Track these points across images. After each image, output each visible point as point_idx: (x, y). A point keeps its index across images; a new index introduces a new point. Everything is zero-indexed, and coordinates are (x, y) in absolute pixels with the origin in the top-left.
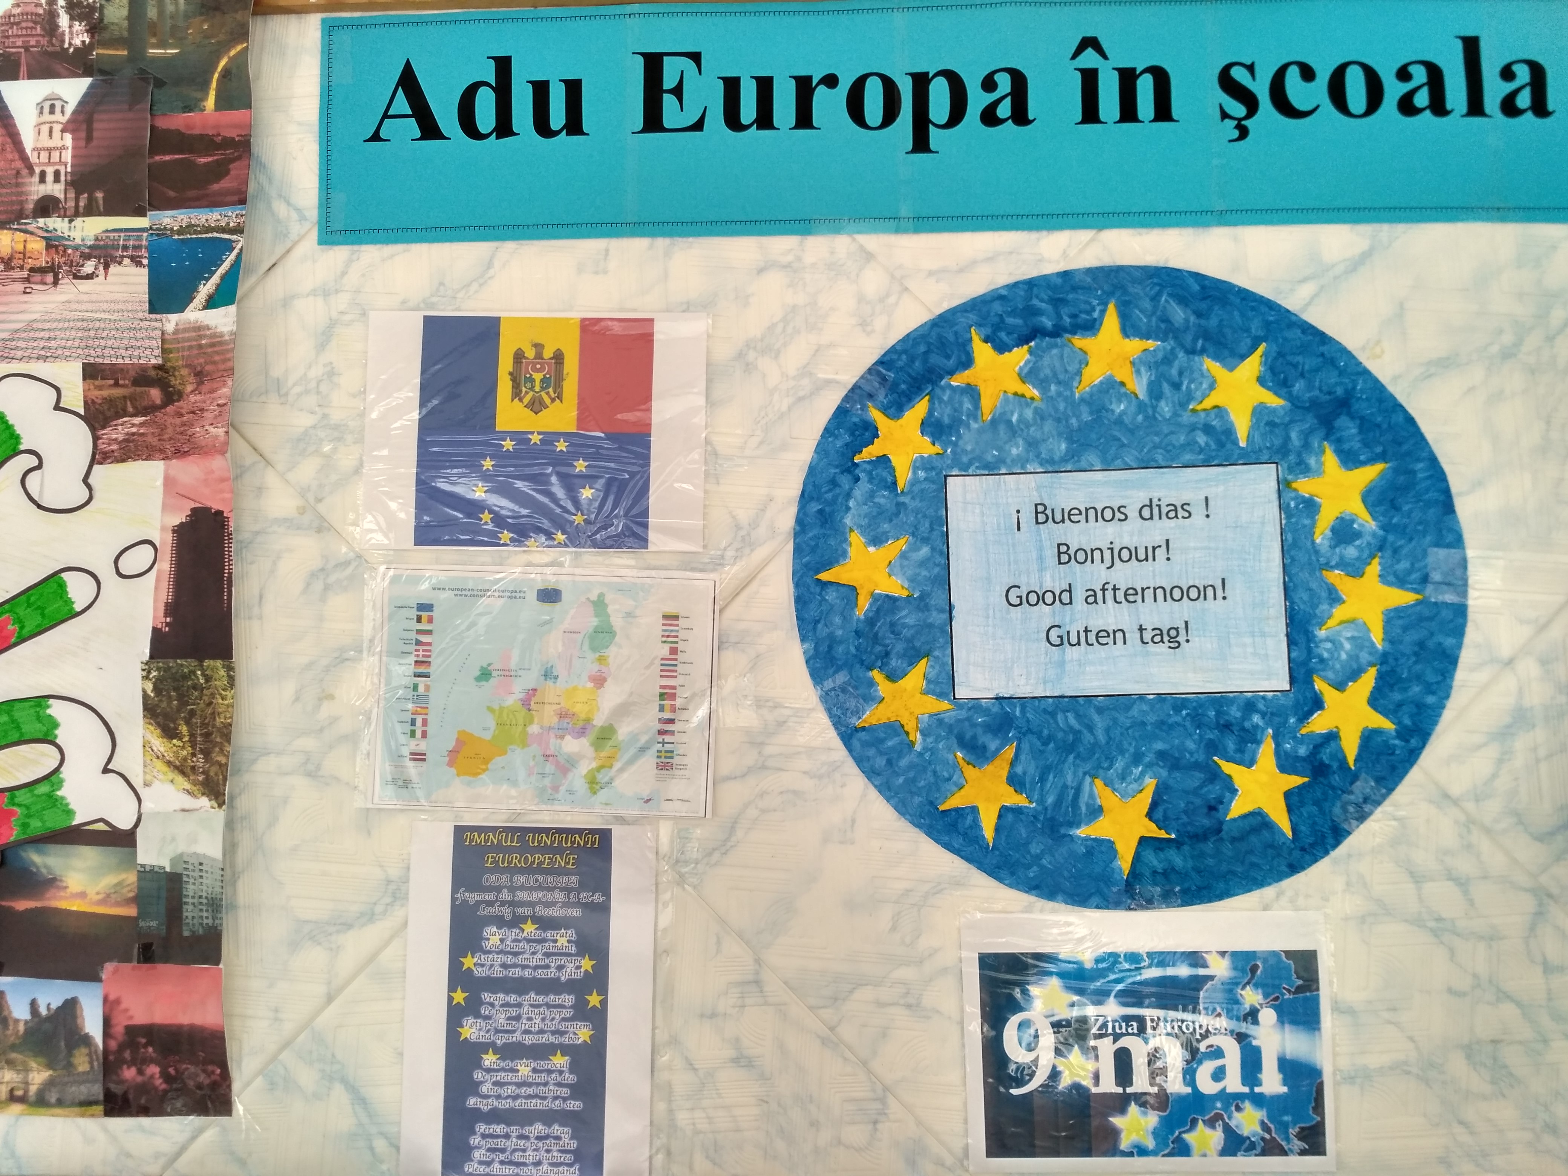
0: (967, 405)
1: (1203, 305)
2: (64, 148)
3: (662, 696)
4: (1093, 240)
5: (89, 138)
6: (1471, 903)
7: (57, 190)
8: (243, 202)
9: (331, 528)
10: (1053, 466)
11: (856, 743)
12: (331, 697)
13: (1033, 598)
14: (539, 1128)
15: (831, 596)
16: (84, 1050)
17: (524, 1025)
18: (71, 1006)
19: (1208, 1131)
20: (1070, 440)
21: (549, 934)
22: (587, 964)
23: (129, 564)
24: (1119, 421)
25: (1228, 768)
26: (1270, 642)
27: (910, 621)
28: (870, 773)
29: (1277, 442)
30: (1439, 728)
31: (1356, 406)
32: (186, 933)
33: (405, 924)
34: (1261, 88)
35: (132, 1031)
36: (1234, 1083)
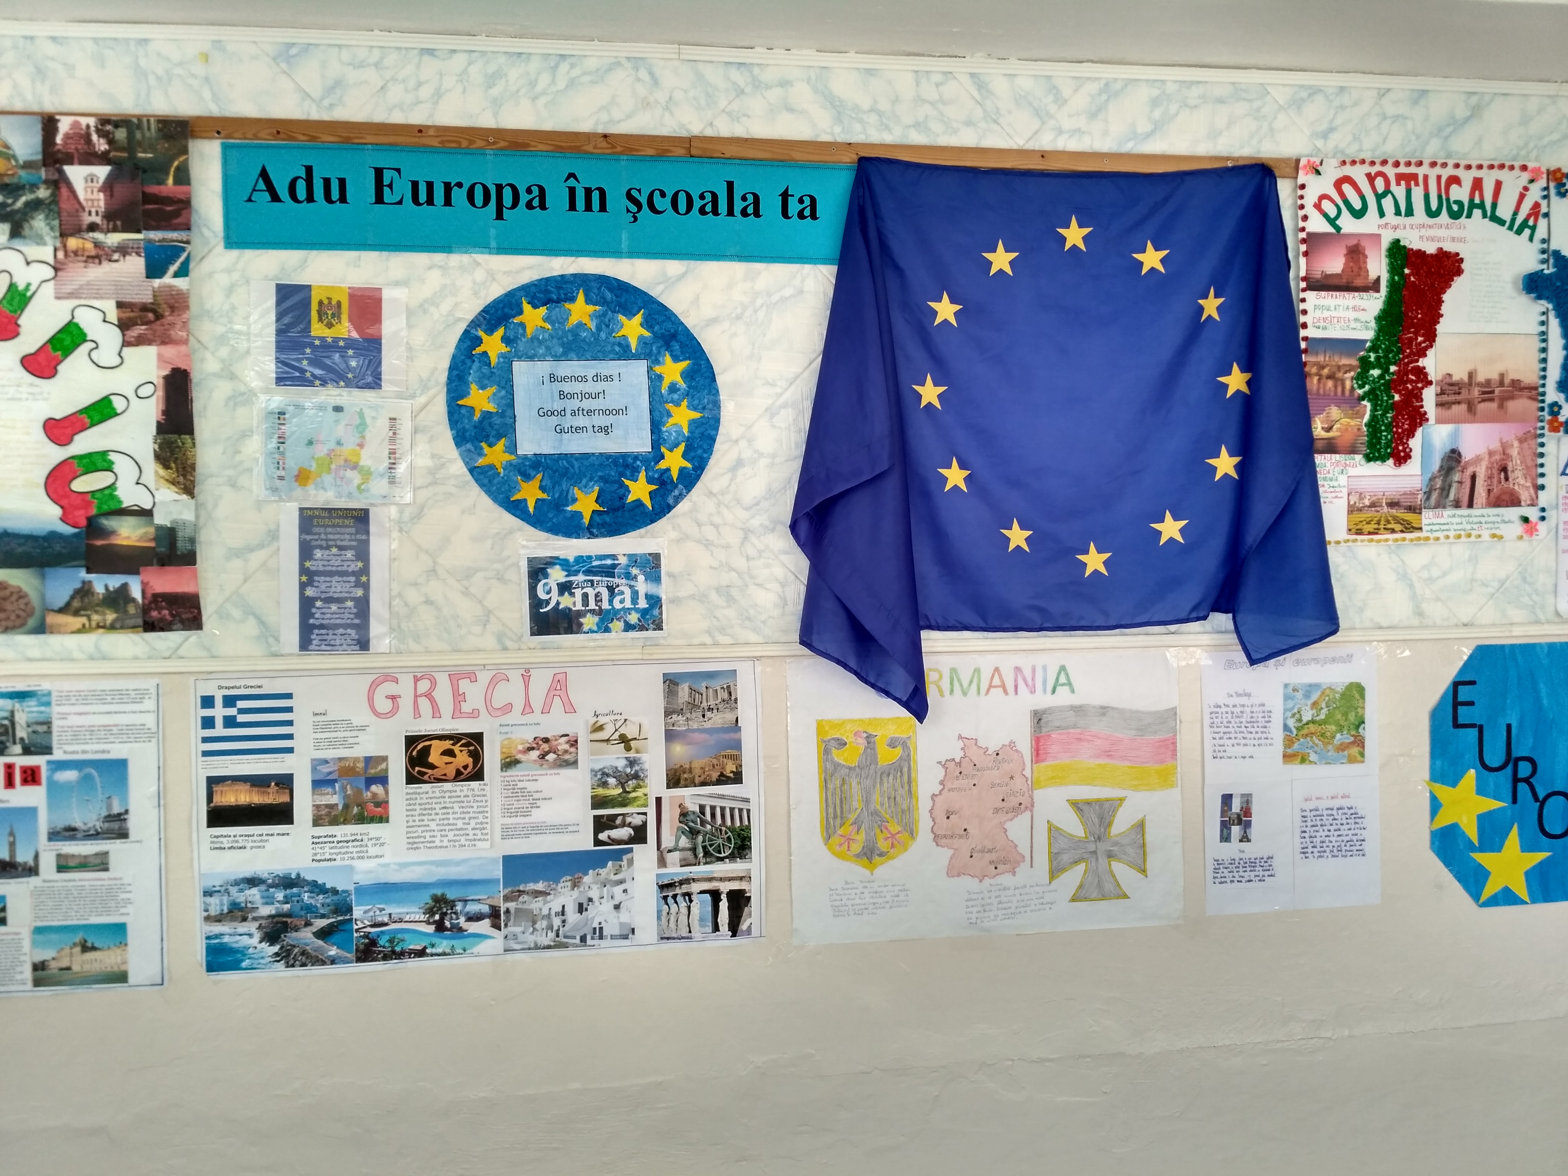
0: (521, 331)
1: (619, 292)
2: (98, 200)
3: (390, 453)
4: (573, 262)
5: (112, 196)
6: (719, 533)
7: (98, 220)
8: (189, 229)
9: (236, 377)
10: (557, 358)
11: (475, 473)
12: (240, 452)
13: (549, 413)
14: (341, 631)
15: (463, 411)
16: (132, 604)
17: (333, 589)
18: (125, 587)
19: (618, 623)
20: (563, 347)
21: (343, 552)
22: (360, 564)
23: (143, 392)
24: (584, 340)
25: (627, 482)
26: (644, 432)
27: (498, 422)
28: (482, 485)
29: (647, 351)
30: (708, 467)
31: (679, 337)
32: (179, 553)
33: (278, 549)
34: (644, 200)
35: (156, 596)
36: (628, 604)
